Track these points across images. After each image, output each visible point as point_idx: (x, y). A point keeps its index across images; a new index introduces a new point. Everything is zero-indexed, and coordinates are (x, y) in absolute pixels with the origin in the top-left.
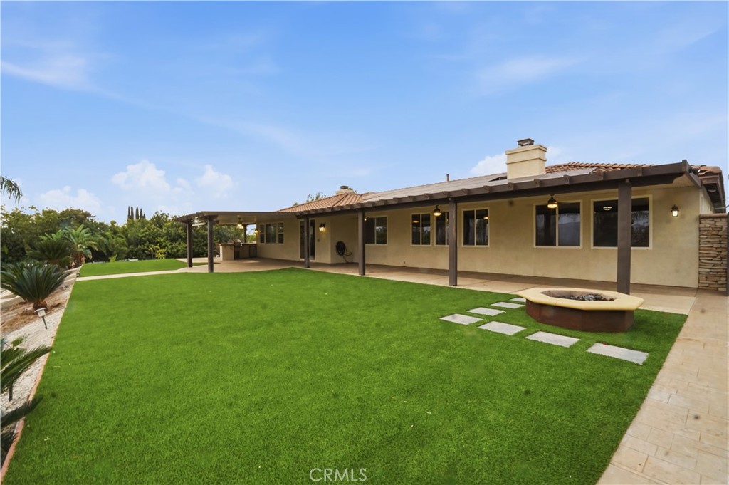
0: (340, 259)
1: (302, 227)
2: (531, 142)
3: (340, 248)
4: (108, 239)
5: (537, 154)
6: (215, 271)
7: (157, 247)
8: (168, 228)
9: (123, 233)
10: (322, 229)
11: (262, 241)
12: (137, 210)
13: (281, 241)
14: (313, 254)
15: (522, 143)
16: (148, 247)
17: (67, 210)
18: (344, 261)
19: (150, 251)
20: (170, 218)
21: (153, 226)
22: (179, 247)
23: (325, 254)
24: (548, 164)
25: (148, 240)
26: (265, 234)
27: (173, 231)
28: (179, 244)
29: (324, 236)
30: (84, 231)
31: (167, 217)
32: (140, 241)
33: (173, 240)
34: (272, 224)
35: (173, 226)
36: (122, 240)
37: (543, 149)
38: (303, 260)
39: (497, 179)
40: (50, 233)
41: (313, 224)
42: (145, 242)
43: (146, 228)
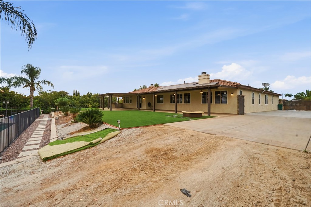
0: (149, 108)
1: (138, 98)
2: (205, 73)
3: (149, 104)
4: (73, 101)
5: (206, 77)
6: (112, 110)
7: (89, 104)
8: (93, 98)
9: (78, 99)
10: (144, 98)
11: (124, 102)
12: (77, 91)
13: (131, 102)
14: (141, 107)
15: (203, 73)
16: (86, 104)
17: (61, 91)
18: (150, 109)
19: (87, 105)
20: (93, 95)
21: (88, 97)
22: (96, 104)
23: (144, 106)
24: (210, 80)
25: (86, 102)
26: (125, 100)
27: (94, 99)
28: (96, 103)
29: (144, 101)
30: (67, 98)
31: (92, 94)
32: (84, 102)
33: (94, 102)
34: (128, 97)
35: (94, 97)
36: (78, 102)
37: (209, 75)
38: (138, 108)
39: (196, 84)
40: (57, 99)
41: (141, 97)
42: (85, 102)
43: (85, 98)
